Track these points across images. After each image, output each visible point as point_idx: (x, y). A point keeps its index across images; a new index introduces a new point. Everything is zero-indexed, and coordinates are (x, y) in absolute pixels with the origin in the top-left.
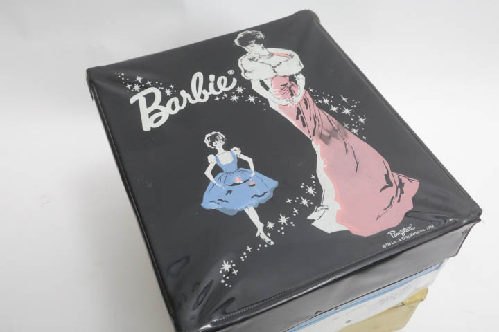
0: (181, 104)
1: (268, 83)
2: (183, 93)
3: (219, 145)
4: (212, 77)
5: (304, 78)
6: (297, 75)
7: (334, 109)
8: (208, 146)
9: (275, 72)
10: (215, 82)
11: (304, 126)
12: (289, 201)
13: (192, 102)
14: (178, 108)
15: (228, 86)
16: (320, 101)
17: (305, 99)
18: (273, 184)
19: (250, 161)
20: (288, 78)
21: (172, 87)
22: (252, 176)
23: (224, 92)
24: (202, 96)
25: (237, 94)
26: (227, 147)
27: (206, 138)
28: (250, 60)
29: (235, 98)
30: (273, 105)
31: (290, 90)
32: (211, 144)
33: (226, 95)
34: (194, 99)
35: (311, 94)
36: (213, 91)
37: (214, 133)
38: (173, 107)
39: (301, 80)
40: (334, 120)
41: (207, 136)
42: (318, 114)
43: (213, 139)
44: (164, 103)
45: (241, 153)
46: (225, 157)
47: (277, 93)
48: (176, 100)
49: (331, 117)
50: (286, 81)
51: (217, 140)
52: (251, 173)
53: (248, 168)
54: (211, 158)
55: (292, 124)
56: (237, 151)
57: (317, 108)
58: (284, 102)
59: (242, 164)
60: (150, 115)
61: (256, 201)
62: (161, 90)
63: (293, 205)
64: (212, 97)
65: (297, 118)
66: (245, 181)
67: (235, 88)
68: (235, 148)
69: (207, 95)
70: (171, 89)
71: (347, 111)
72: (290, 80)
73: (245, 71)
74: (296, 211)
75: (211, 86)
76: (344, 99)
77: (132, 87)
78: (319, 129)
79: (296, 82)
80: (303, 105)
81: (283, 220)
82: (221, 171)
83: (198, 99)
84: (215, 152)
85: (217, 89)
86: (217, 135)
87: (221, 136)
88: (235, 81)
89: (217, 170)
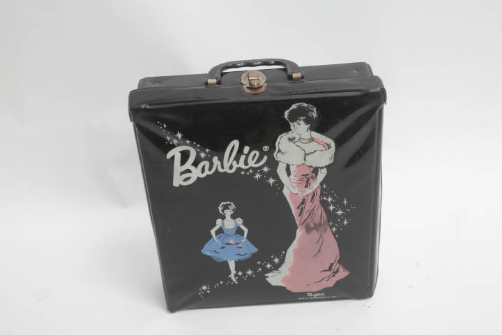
0: (210, 169)
1: (292, 169)
2: (215, 159)
3: (228, 213)
4: (246, 149)
5: (326, 172)
6: (321, 168)
7: (331, 208)
8: (220, 211)
9: (305, 160)
10: (247, 155)
11: (300, 215)
12: (259, 263)
13: (221, 170)
14: (207, 172)
15: (256, 163)
16: (325, 198)
17: (314, 194)
18: (254, 250)
19: (246, 230)
20: (312, 169)
21: (207, 150)
22: (243, 241)
23: (251, 168)
24: (231, 167)
25: (262, 173)
26: (233, 217)
27: (221, 205)
28: (289, 139)
29: (258, 176)
30: (286, 192)
31: (307, 181)
32: (223, 211)
33: (251, 171)
34: (223, 167)
35: (322, 190)
36: (242, 165)
37: (228, 203)
38: (203, 171)
39: (322, 175)
40: (325, 217)
41: (222, 203)
42: (316, 208)
43: (226, 207)
44: (195, 164)
45: (243, 224)
46: (229, 223)
47: (295, 181)
48: (207, 164)
49: (324, 214)
50: (309, 171)
51: (228, 209)
52: (243, 239)
53: (243, 236)
54: (219, 222)
55: (291, 211)
56: (240, 221)
57: (318, 203)
58: (296, 191)
59: (239, 231)
60: (182, 173)
61: (238, 258)
62: (196, 151)
63: (261, 266)
64: (239, 169)
65: (298, 208)
66: (237, 244)
67: (262, 166)
68: (239, 219)
69: (235, 166)
70: (206, 153)
71: (340, 213)
72: (313, 172)
73: (279, 151)
74: (260, 269)
75: (243, 158)
76: (345, 202)
77: (171, 140)
78: (309, 220)
79: (317, 175)
80: (310, 198)
81: (250, 272)
82: (223, 232)
83: (226, 169)
84: (223, 217)
85: (246, 163)
86: (231, 205)
87: (233, 206)
88: (265, 158)
89: (220, 231)
